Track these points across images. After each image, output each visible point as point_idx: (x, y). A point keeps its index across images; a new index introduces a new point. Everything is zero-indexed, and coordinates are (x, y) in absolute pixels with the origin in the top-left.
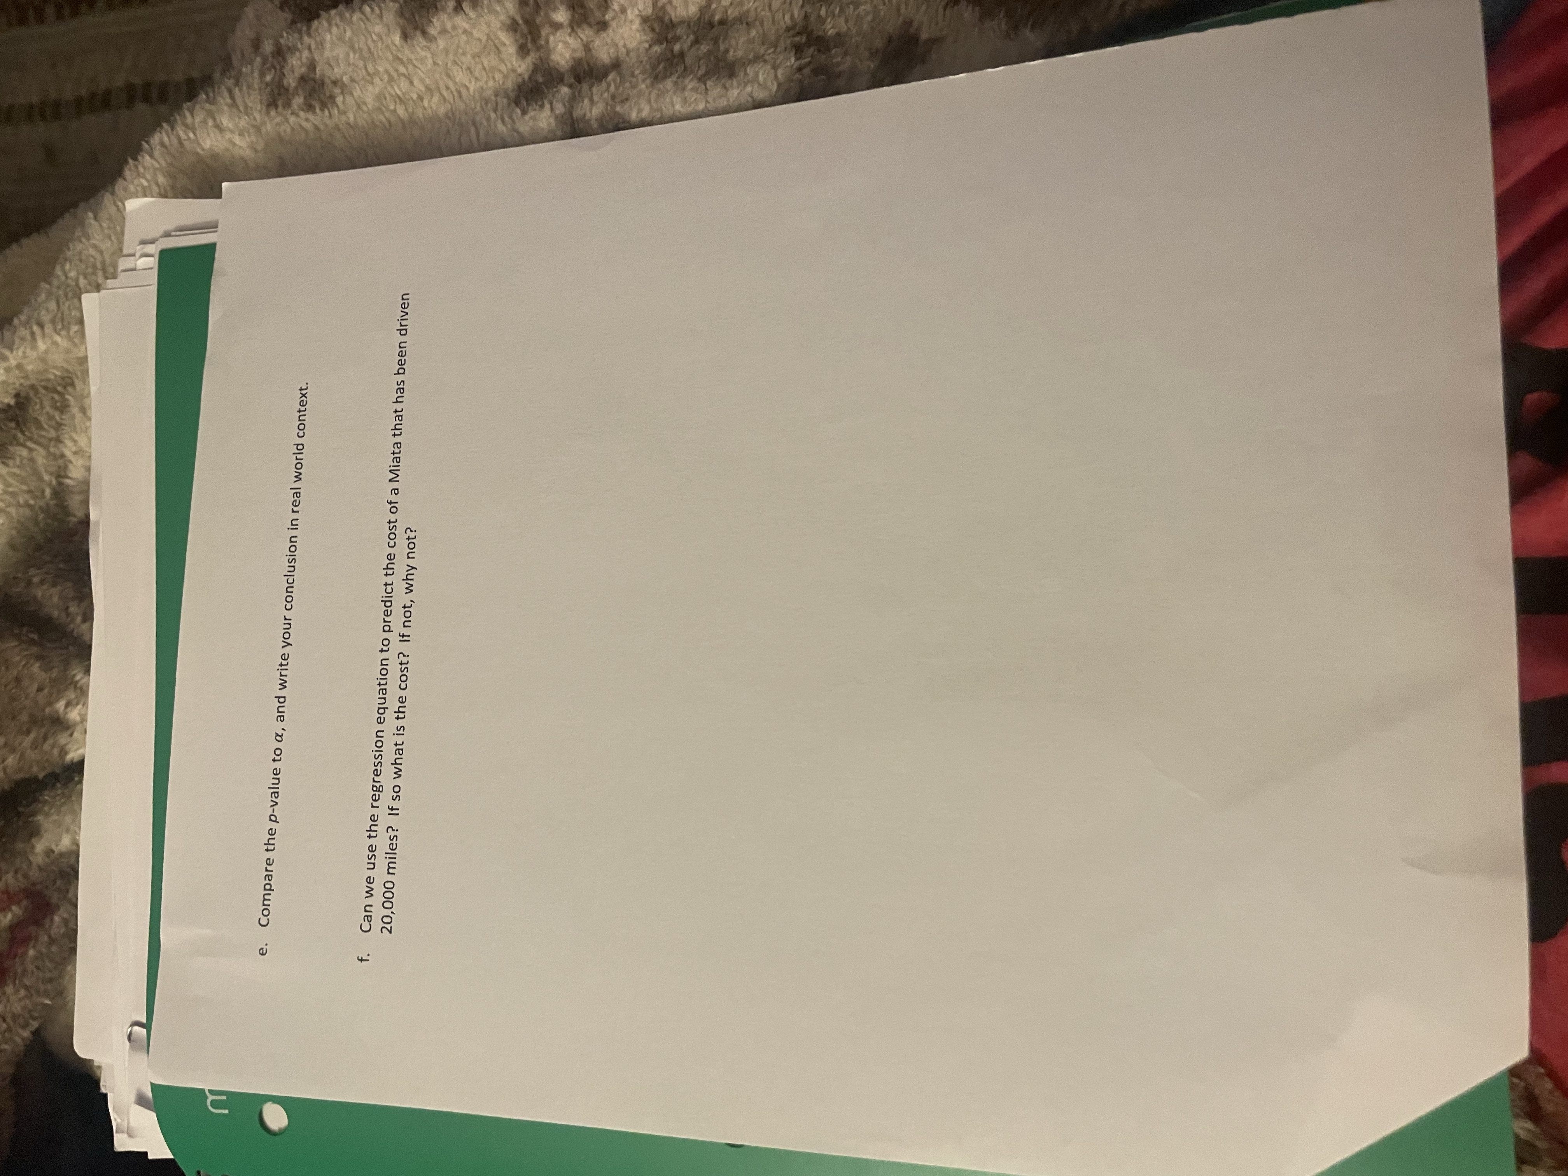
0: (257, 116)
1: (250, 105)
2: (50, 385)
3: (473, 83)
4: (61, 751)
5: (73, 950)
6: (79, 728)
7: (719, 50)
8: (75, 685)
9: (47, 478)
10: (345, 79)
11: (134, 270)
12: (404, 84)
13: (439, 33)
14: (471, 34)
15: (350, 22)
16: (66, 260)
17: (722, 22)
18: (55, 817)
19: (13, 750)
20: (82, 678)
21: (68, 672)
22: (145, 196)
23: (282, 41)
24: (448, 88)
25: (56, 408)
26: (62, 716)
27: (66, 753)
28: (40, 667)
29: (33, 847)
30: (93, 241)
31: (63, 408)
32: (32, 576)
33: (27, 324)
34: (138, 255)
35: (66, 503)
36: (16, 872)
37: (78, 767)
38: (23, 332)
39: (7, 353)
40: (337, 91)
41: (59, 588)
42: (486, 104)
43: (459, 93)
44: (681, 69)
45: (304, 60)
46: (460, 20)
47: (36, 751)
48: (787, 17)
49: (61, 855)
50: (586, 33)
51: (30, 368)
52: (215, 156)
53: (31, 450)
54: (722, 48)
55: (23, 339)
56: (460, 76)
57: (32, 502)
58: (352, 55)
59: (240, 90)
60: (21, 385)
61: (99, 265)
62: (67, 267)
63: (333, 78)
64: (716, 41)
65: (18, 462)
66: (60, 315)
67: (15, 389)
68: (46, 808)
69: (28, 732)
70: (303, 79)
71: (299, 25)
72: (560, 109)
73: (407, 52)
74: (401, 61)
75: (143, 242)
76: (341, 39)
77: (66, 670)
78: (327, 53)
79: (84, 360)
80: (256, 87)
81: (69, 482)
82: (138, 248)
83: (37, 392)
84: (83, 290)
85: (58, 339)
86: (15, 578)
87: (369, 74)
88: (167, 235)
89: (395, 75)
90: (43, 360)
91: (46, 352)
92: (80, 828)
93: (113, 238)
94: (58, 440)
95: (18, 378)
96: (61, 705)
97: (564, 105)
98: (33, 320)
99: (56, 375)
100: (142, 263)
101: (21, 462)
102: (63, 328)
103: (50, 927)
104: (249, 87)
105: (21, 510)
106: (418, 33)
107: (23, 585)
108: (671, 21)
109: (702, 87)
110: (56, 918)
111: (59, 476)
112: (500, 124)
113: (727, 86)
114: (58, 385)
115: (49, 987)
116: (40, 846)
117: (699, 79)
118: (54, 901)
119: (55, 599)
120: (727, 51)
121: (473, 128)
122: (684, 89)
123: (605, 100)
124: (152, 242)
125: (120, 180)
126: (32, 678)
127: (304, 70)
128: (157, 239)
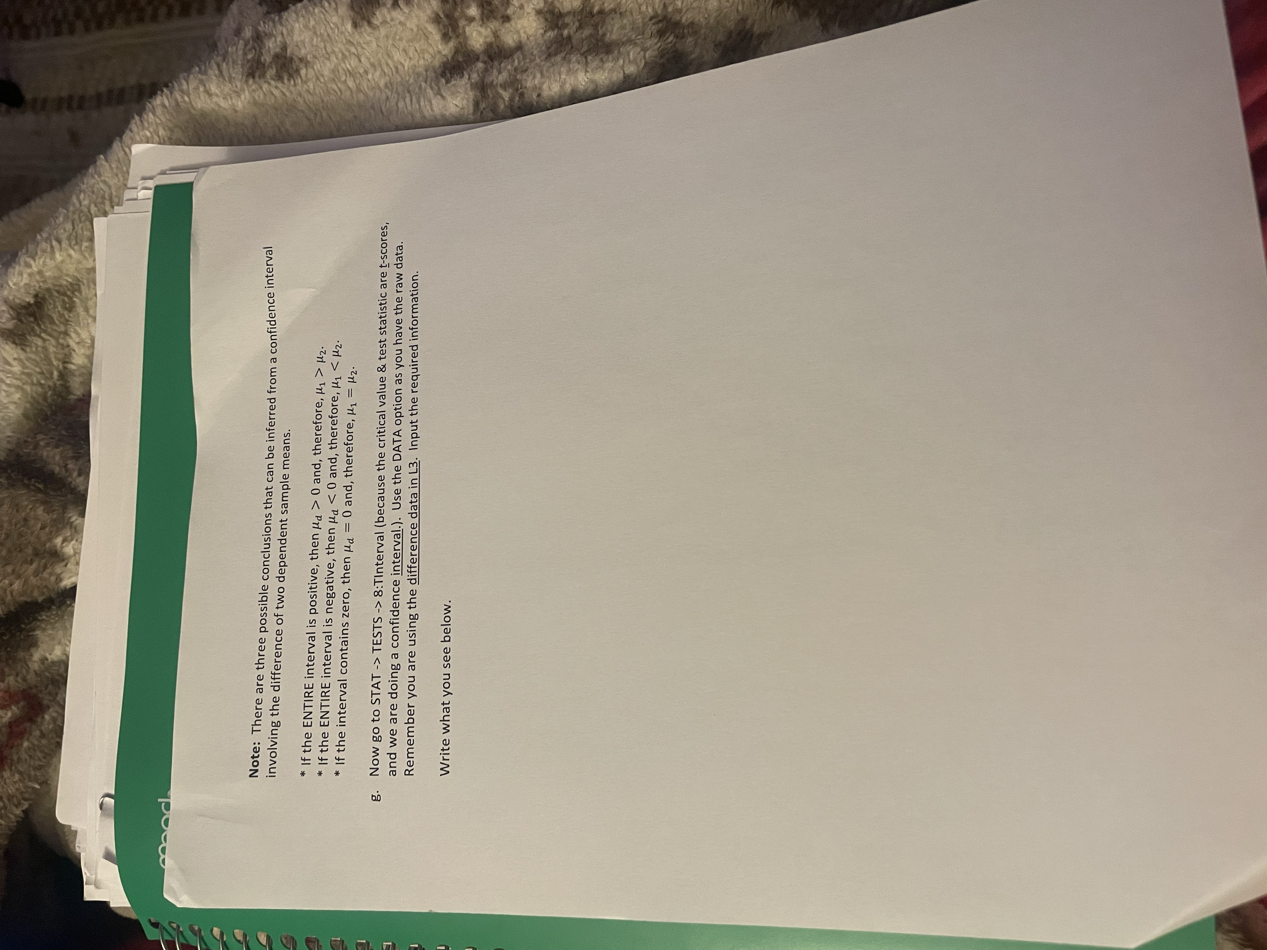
0: (239, 85)
1: (234, 75)
2: (62, 290)
3: (408, 62)
4: (56, 579)
5: (59, 745)
6: (73, 560)
7: (598, 34)
8: (71, 523)
9: (55, 363)
10: (309, 57)
11: (136, 199)
12: (354, 62)
13: (381, 23)
14: (405, 26)
15: (313, 14)
16: (81, 191)
17: (601, 12)
18: (50, 632)
19: (19, 577)
20: (76, 520)
21: (66, 515)
22: (148, 143)
23: (260, 28)
24: (388, 65)
25: (66, 309)
26: (59, 550)
27: (61, 580)
28: (44, 510)
29: (32, 655)
30: (103, 178)
31: (71, 308)
32: (39, 440)
33: (48, 240)
34: (139, 188)
35: (68, 384)
36: (17, 675)
37: (71, 593)
38: (44, 245)
39: (32, 262)
40: (302, 65)
41: (61, 449)
42: (418, 77)
43: (397, 68)
44: (568, 48)
45: (278, 43)
46: (397, 15)
47: (37, 578)
48: (650, 10)
49: (53, 663)
50: (494, 24)
51: (48, 274)
52: (204, 114)
53: (44, 340)
54: (600, 32)
56: (398, 56)
57: (43, 382)
58: (315, 39)
59: (227, 64)
60: (40, 287)
61: (107, 196)
62: (82, 196)
63: (300, 56)
64: (596, 27)
65: (34, 349)
66: (74, 234)
67: (35, 290)
68: (43, 626)
69: (32, 562)
70: (277, 57)
71: (272, 15)
72: (475, 77)
73: (357, 37)
74: (352, 44)
75: (144, 179)
76: (306, 27)
77: (64, 513)
78: (296, 38)
79: (92, 271)
80: (240, 62)
81: (73, 367)
82: (140, 182)
83: (51, 295)
84: (93, 216)
85: (72, 252)
86: (26, 442)
87: (327, 53)
88: (163, 173)
89: (347, 54)
90: (58, 268)
91: (62, 262)
92: (70, 642)
93: (120, 176)
94: (66, 334)
95: (38, 282)
96: (58, 541)
97: (479, 75)
98: (53, 237)
99: (67, 281)
100: (142, 194)
101: (36, 349)
102: (77, 243)
103: (42, 723)
104: (233, 63)
105: (34, 388)
106: (365, 24)
107: (31, 447)
108: (560, 12)
109: (584, 60)
110: (47, 717)
111: (64, 362)
112: (429, 90)
113: (604, 60)
114: (69, 290)
115: (38, 773)
116: (37, 656)
117: (582, 54)
118: (45, 702)
119: (57, 458)
120: (604, 35)
121: (408, 95)
122: (569, 61)
123: (509, 71)
124: (151, 178)
125: (128, 132)
126: (37, 519)
127: (278, 50)
128: (155, 177)
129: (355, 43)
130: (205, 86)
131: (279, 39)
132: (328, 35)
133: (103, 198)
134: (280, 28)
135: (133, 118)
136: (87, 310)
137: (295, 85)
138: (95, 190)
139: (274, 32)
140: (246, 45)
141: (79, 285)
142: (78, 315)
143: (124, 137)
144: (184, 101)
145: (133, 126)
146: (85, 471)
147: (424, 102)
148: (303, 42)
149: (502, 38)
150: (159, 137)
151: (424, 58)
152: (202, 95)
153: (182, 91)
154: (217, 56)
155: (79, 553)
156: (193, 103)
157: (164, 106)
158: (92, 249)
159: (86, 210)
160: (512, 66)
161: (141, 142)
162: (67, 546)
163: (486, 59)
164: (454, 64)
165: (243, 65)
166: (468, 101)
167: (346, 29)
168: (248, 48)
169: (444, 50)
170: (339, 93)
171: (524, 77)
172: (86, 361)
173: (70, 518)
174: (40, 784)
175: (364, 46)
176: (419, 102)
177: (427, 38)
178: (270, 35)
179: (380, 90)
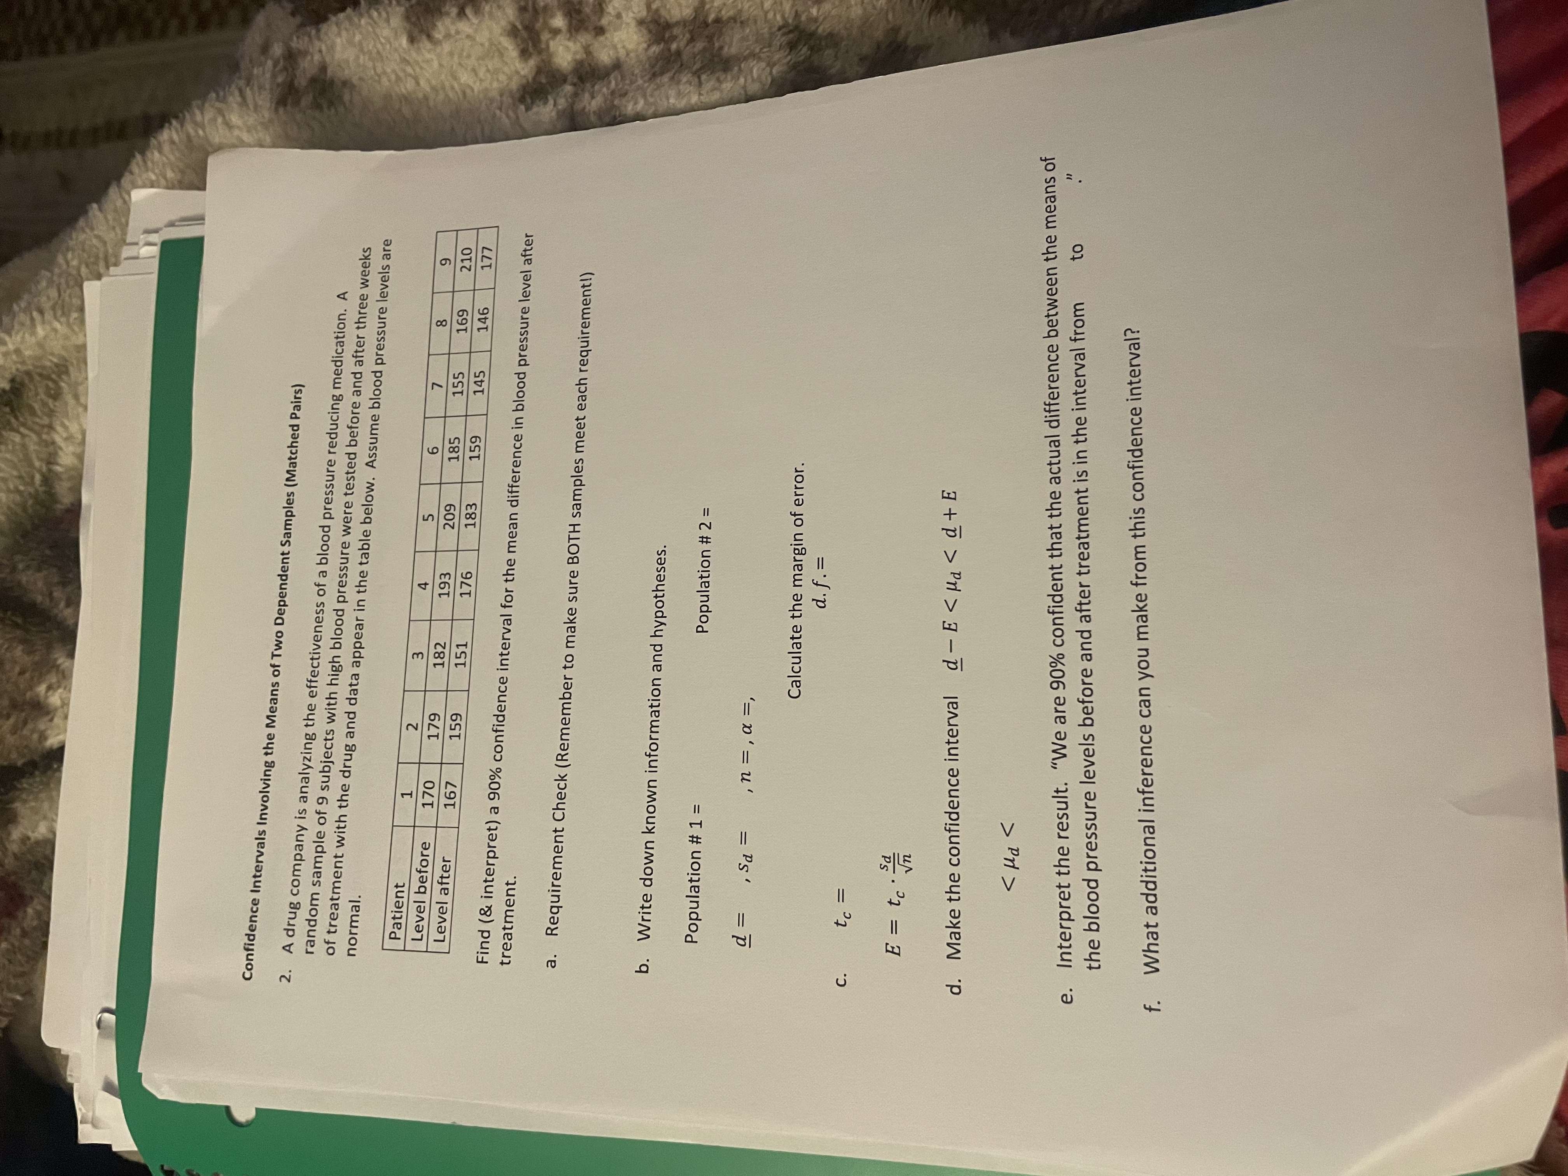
1: (260, 103)
2: (45, 372)
3: (478, 84)
4: (40, 737)
5: (45, 945)
6: (59, 713)
7: (714, 48)
8: (57, 667)
9: (37, 464)
11: (137, 258)
12: (410, 83)
13: (445, 37)
14: (474, 40)
15: (359, 26)
16: (68, 249)
17: (717, 21)
18: (33, 804)
20: (64, 662)
21: (51, 655)
22: (152, 187)
24: (453, 88)
25: (50, 396)
26: (42, 699)
27: (46, 739)
28: (23, 651)
29: (9, 834)
30: (96, 232)
31: (56, 395)
32: (17, 562)
33: (27, 310)
35: (53, 491)
37: (57, 755)
38: (22, 317)
39: (7, 338)
40: (345, 91)
41: (45, 573)
44: (677, 66)
46: (464, 27)
47: (15, 736)
48: (778, 17)
49: (37, 843)
50: (584, 38)
51: (28, 353)
53: (23, 436)
54: (717, 45)
55: (22, 324)
56: (465, 78)
57: (22, 488)
58: (362, 57)
60: (17, 370)
61: (101, 255)
62: (70, 256)
64: (710, 38)
65: (10, 447)
66: (60, 302)
67: (11, 373)
68: (24, 796)
69: (8, 717)
70: (313, 80)
71: (308, 29)
72: (562, 103)
73: (414, 54)
75: (148, 232)
76: (350, 42)
77: (48, 653)
78: (338, 56)
79: (82, 348)
80: (267, 86)
81: (58, 469)
82: (142, 237)
83: (31, 379)
84: (84, 279)
85: (57, 325)
88: (171, 224)
89: (401, 74)
90: (41, 346)
91: (45, 337)
92: (57, 815)
94: (51, 427)
95: (15, 363)
96: (42, 689)
97: (567, 100)
98: (33, 306)
99: (51, 361)
100: (145, 251)
101: (13, 447)
102: (63, 314)
103: (23, 919)
105: (11, 496)
106: (424, 37)
107: (8, 570)
108: (667, 23)
109: (696, 80)
110: (30, 911)
111: (49, 463)
112: (505, 120)
113: (722, 79)
114: (54, 372)
115: (20, 981)
116: (16, 834)
117: (694, 73)
118: (28, 892)
119: (40, 584)
120: (721, 48)
121: (478, 126)
122: (679, 82)
123: (604, 94)
124: (156, 231)
125: (127, 174)
126: (14, 662)
127: (315, 71)
128: (161, 229)
129: (411, 61)
130: (224, 116)
131: (317, 57)
132: (378, 52)
133: (97, 257)
134: (317, 43)
135: (134, 156)
136: (76, 397)
137: (337, 114)
138: (86, 247)
139: (311, 50)
140: (275, 66)
141: (66, 367)
142: (66, 404)
143: (123, 181)
144: (199, 136)
145: (134, 167)
146: (74, 601)
148: (347, 61)
149: (595, 54)
150: (166, 179)
151: (498, 80)
152: (220, 128)
153: (195, 123)
154: (240, 78)
155: (68, 704)
156: (210, 138)
157: (172, 142)
158: (82, 321)
159: (74, 272)
160: (608, 89)
161: (144, 186)
162: (52, 695)
163: (575, 80)
164: (535, 86)
165: (271, 89)
167: (400, 45)
168: (277, 69)
169: (523, 69)
171: (624, 100)
172: (76, 462)
173: (56, 659)
174: (23, 995)
175: (424, 65)
177: (501, 55)
178: (304, 53)
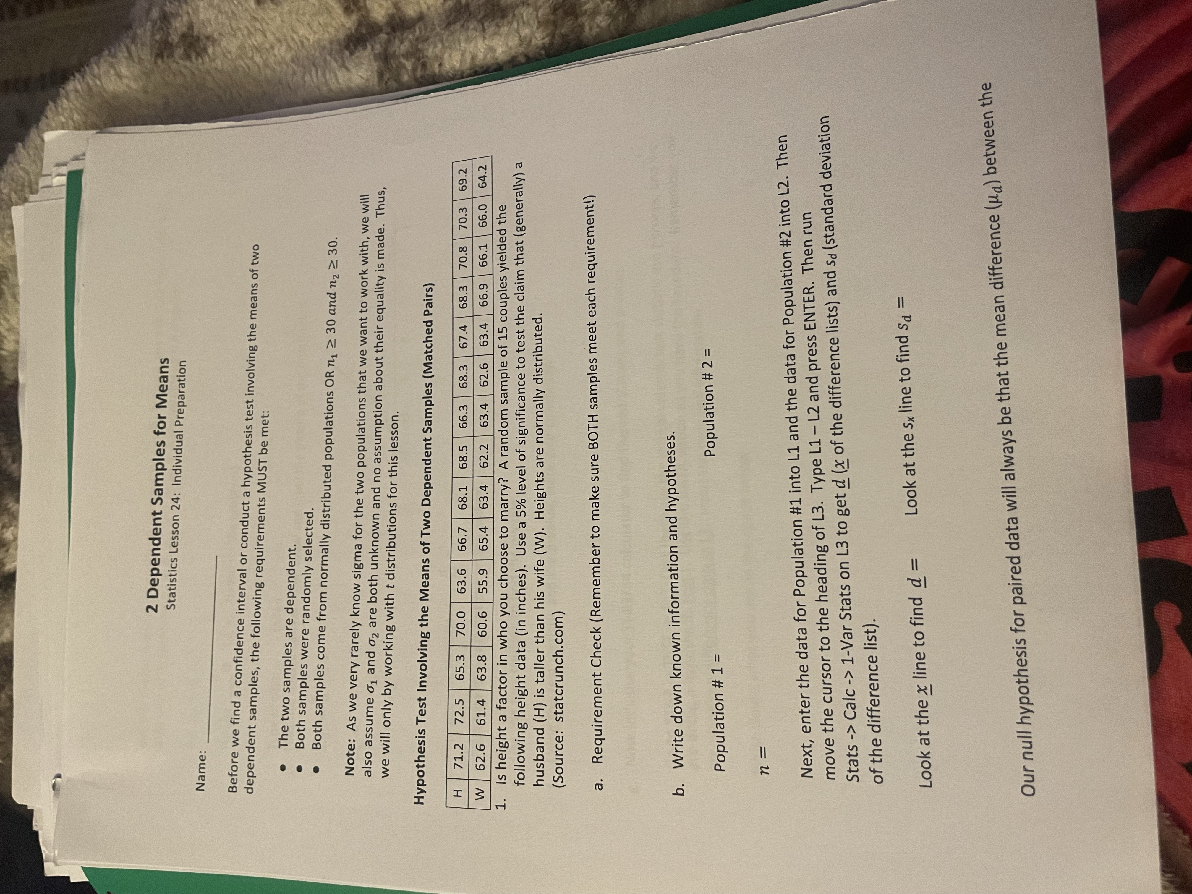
0: (148, 65)
1: (143, 57)
3: (312, 36)
6: (13, 545)
8: (7, 510)
10: (216, 35)
11: (50, 186)
12: (259, 38)
22: (63, 129)
23: (165, 8)
24: (293, 39)
27: (4, 565)
30: (22, 166)
34: (53, 175)
37: (12, 577)
42: (323, 50)
43: (302, 43)
44: (466, 15)
45: (185, 23)
56: (302, 31)
58: (220, 17)
59: (136, 46)
61: (26, 184)
62: (2, 185)
63: (207, 34)
70: (184, 36)
72: (378, 49)
73: (260, 12)
74: (257, 20)
75: (57, 165)
78: (202, 16)
79: (14, 258)
80: (148, 43)
81: (5, 353)
82: (54, 169)
87: (234, 31)
88: (76, 158)
89: (252, 30)
93: (36, 161)
97: (381, 46)
100: (57, 181)
104: (142, 44)
109: (481, 26)
112: (334, 65)
113: (500, 24)
117: (480, 21)
121: (313, 69)
122: (468, 29)
123: (410, 40)
124: (64, 164)
125: (44, 118)
127: (185, 29)
128: (67, 162)
129: (259, 18)
130: (115, 69)
131: (185, 18)
132: (233, 12)
133: (23, 185)
134: (185, 7)
135: (48, 104)
137: (203, 63)
138: (15, 178)
139: (180, 12)
140: (154, 26)
141: (4, 273)
143: (40, 123)
144: (96, 84)
145: (49, 113)
146: (17, 458)
147: (330, 75)
148: (209, 20)
149: (403, 9)
150: (73, 121)
151: (328, 32)
152: (113, 78)
153: (94, 76)
154: (127, 37)
155: (17, 539)
156: (105, 87)
157: (76, 91)
158: (12, 237)
159: (5, 199)
160: (414, 36)
161: (56, 129)
162: (7, 531)
163: (389, 30)
164: (357, 36)
165: (152, 46)
166: (372, 72)
167: (249, 5)
168: (156, 28)
169: (347, 23)
170: (247, 70)
171: (426, 46)
172: (14, 347)
173: (6, 504)
175: (268, 21)
176: (324, 76)
177: (329, 12)
178: (176, 15)
179: (287, 65)
